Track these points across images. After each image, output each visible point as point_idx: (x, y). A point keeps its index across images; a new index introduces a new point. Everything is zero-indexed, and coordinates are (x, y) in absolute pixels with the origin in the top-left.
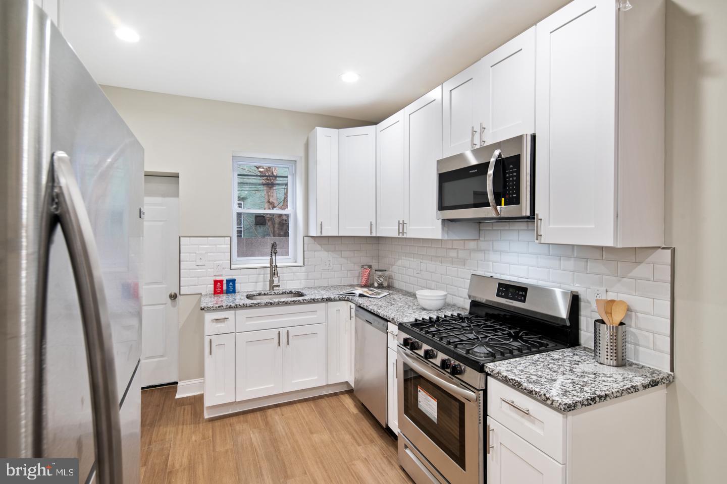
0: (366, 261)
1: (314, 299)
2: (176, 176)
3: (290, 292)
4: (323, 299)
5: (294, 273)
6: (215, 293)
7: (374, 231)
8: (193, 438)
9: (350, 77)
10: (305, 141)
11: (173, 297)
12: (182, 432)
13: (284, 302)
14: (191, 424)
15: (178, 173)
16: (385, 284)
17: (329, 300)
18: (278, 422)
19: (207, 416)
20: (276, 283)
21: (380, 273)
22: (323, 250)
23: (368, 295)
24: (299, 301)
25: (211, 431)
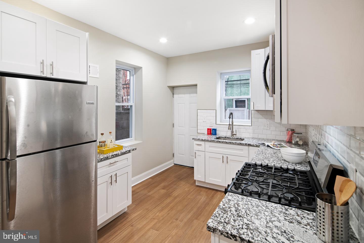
1: (241, 143)
3: (241, 138)
4: (246, 144)
5: (246, 129)
6: (208, 134)
8: (186, 189)
12: (186, 186)
13: (225, 142)
14: (190, 184)
15: (197, 84)
17: (249, 145)
19: (197, 184)
20: (234, 133)
21: (297, 135)
22: (263, 118)
24: (233, 143)
25: (193, 189)
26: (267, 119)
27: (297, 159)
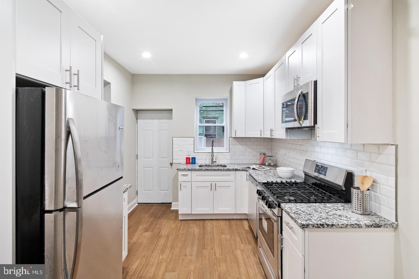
0: (263, 151)
1: (228, 169)
2: (171, 110)
3: (221, 165)
4: (233, 169)
5: (224, 156)
6: (187, 163)
7: (262, 134)
8: (172, 226)
9: (244, 56)
10: (229, 89)
11: (171, 164)
12: (169, 223)
13: (214, 169)
14: (173, 220)
15: (172, 109)
16: (272, 164)
17: (236, 170)
18: (209, 226)
19: (180, 218)
20: (214, 160)
21: (269, 158)
22: (239, 144)
23: (257, 169)
24: (221, 169)
25: (180, 224)
26: (243, 146)
27: (289, 175)
